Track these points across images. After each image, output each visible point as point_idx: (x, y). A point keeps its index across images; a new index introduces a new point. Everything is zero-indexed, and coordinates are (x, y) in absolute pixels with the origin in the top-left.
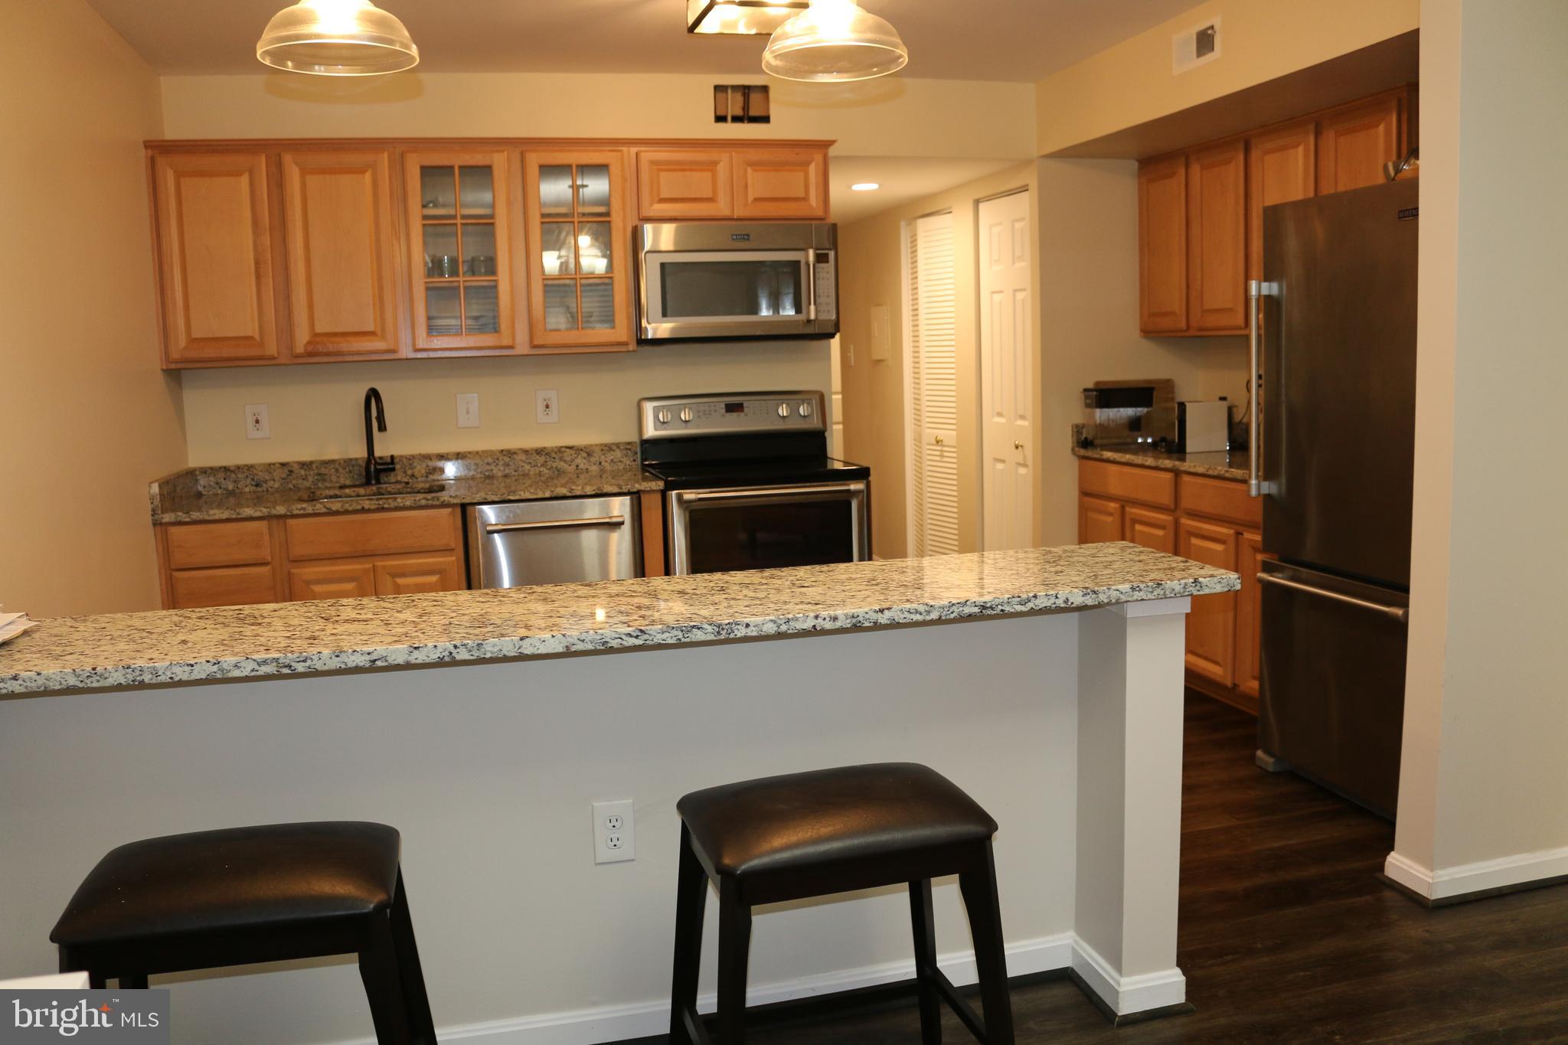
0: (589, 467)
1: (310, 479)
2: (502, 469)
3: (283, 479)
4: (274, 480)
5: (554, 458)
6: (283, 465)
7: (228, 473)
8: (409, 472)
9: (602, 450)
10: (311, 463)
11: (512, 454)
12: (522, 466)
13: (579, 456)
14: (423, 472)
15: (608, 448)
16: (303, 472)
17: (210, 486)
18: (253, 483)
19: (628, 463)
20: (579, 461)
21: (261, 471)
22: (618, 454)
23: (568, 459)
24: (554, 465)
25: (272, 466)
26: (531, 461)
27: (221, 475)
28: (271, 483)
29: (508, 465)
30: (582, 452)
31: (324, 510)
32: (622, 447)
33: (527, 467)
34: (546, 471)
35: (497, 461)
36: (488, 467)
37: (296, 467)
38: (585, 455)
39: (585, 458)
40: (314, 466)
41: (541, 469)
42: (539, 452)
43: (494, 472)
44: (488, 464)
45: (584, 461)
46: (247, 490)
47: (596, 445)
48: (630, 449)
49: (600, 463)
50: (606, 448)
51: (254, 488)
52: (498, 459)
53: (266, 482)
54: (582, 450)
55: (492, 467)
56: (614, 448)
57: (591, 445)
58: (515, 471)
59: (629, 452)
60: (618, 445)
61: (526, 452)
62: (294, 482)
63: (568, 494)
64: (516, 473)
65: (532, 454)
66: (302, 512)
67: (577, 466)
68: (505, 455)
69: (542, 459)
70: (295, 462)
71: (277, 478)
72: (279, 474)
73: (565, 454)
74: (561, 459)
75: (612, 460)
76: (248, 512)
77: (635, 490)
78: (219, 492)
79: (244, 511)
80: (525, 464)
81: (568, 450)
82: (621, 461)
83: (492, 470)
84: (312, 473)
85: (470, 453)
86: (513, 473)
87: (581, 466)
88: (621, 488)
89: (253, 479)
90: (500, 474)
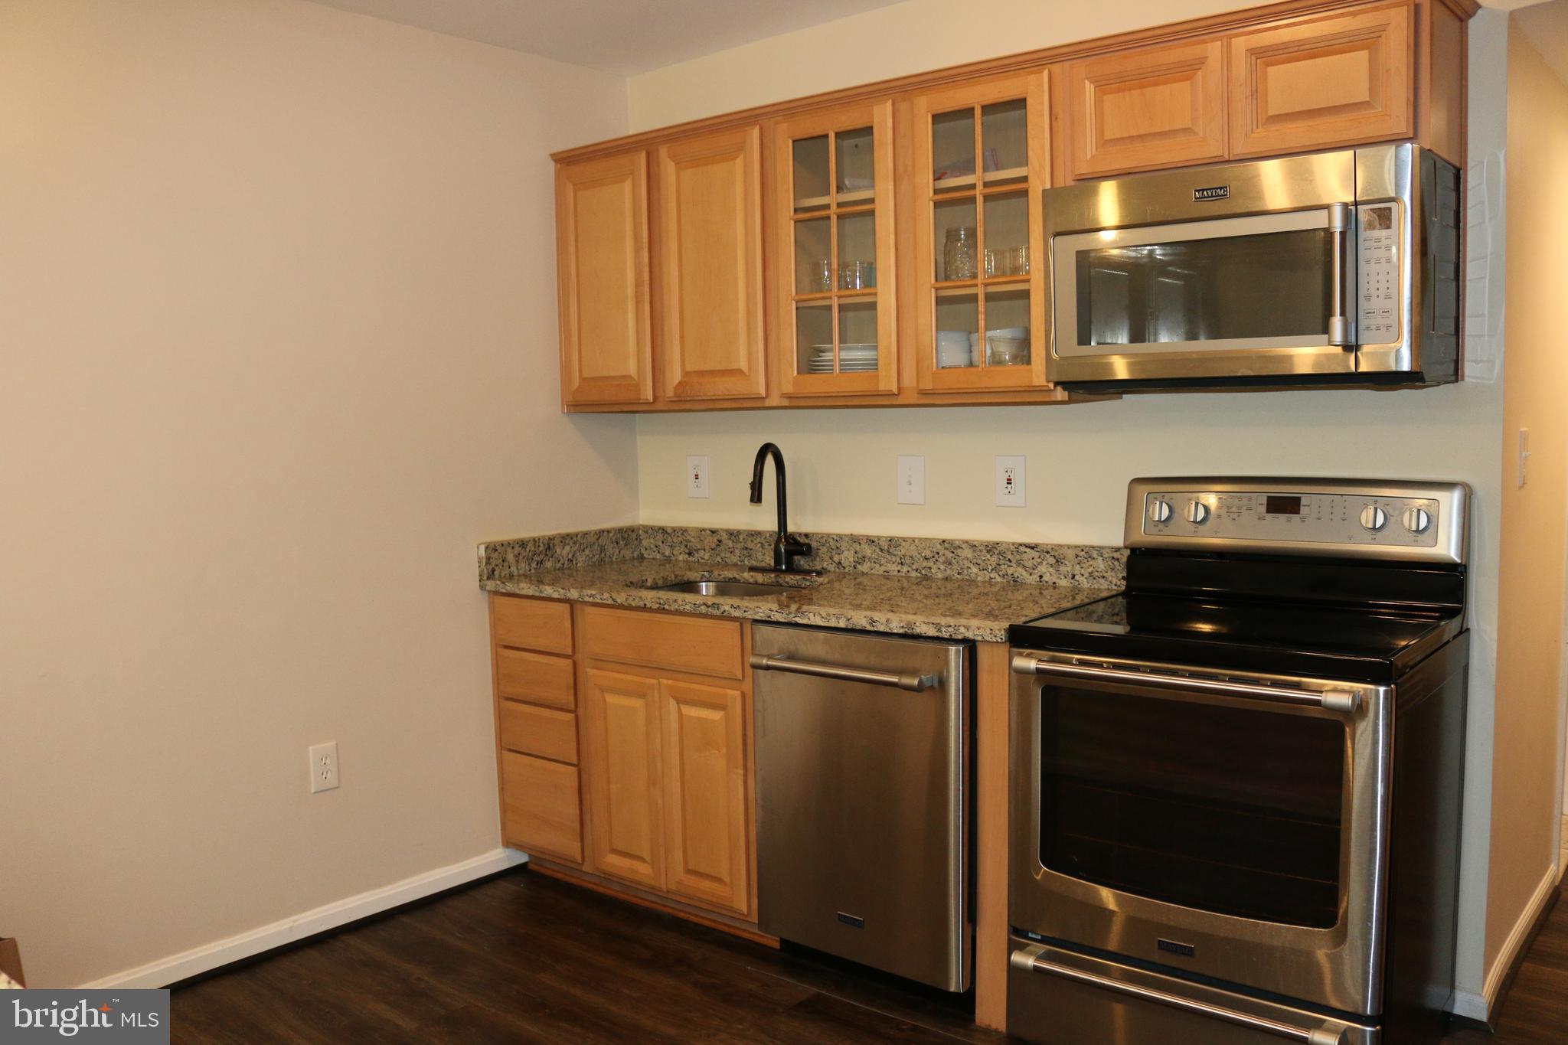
0: (1057, 581)
1: (737, 552)
2: (942, 567)
3: (712, 549)
4: (704, 550)
5: (1010, 561)
6: (713, 532)
7: (666, 535)
8: (836, 558)
9: (1077, 556)
10: (739, 532)
11: (955, 548)
12: (969, 568)
13: (1045, 562)
14: (852, 560)
15: (1086, 553)
16: (730, 544)
17: (651, 548)
18: (687, 551)
19: (1114, 581)
20: (1043, 569)
21: (694, 537)
22: (1100, 564)
23: (1029, 564)
24: (1010, 571)
25: (703, 532)
26: (979, 562)
27: (660, 537)
28: (702, 553)
29: (950, 564)
30: (1048, 556)
31: (610, 602)
32: (1106, 555)
33: (975, 570)
34: (999, 579)
35: (936, 556)
36: (925, 564)
37: (725, 536)
38: (1052, 561)
39: (1052, 566)
40: (741, 537)
41: (992, 575)
42: (991, 548)
43: (933, 571)
44: (926, 559)
45: (1051, 570)
46: (681, 557)
47: (1069, 547)
48: (1118, 559)
49: (1073, 577)
50: (1082, 554)
51: (687, 556)
52: (938, 553)
53: (697, 551)
54: (1048, 553)
55: (930, 564)
56: (1095, 554)
57: (1061, 546)
58: (959, 574)
59: (1116, 563)
60: (1099, 549)
61: (973, 546)
62: (723, 555)
63: (869, 628)
64: (959, 577)
65: (981, 551)
66: (591, 600)
67: (1041, 577)
68: (946, 549)
69: (993, 560)
70: (723, 530)
71: (707, 548)
72: (710, 542)
73: (1025, 555)
74: (1019, 563)
75: (1091, 574)
76: (548, 591)
77: (960, 637)
78: (658, 556)
79: (545, 590)
80: (971, 565)
81: (1028, 550)
82: (1104, 577)
83: (930, 568)
84: (739, 545)
85: (904, 540)
86: (956, 575)
87: (1046, 578)
88: (939, 630)
89: (686, 546)
90: (940, 576)
